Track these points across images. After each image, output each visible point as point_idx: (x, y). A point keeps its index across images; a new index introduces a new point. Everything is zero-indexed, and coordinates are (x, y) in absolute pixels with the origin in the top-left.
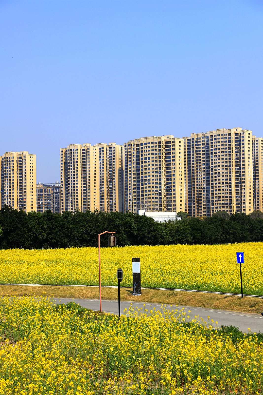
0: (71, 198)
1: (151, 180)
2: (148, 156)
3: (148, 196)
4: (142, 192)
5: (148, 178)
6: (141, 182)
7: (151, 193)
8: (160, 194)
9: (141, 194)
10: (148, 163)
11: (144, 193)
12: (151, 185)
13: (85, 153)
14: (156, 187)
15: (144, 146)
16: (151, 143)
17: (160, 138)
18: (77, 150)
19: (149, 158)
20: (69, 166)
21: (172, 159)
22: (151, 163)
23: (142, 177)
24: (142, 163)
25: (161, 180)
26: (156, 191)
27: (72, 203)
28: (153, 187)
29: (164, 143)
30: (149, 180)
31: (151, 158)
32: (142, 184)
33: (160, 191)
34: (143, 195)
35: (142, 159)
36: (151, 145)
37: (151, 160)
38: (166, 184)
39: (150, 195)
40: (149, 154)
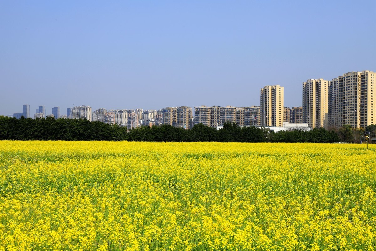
0: (308, 115)
1: (350, 102)
2: (348, 86)
3: (348, 114)
4: (344, 111)
5: (348, 101)
6: (344, 104)
7: (350, 111)
8: (356, 112)
9: (343, 112)
10: (348, 91)
11: (345, 112)
12: (350, 106)
13: (318, 85)
14: (353, 107)
15: (346, 79)
16: (350, 77)
17: (357, 73)
18: (312, 83)
19: (349, 87)
20: (307, 94)
21: (365, 87)
22: (350, 91)
23: (344, 100)
24: (344, 90)
25: (356, 103)
26: (353, 110)
27: (308, 119)
28: (351, 107)
29: (360, 76)
30: (349, 102)
31: (350, 87)
32: (344, 106)
33: (356, 110)
34: (344, 113)
35: (344, 88)
36: (350, 78)
37: (350, 88)
38: (360, 105)
39: (349, 113)
40: (349, 84)
